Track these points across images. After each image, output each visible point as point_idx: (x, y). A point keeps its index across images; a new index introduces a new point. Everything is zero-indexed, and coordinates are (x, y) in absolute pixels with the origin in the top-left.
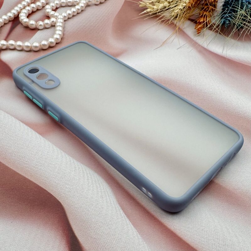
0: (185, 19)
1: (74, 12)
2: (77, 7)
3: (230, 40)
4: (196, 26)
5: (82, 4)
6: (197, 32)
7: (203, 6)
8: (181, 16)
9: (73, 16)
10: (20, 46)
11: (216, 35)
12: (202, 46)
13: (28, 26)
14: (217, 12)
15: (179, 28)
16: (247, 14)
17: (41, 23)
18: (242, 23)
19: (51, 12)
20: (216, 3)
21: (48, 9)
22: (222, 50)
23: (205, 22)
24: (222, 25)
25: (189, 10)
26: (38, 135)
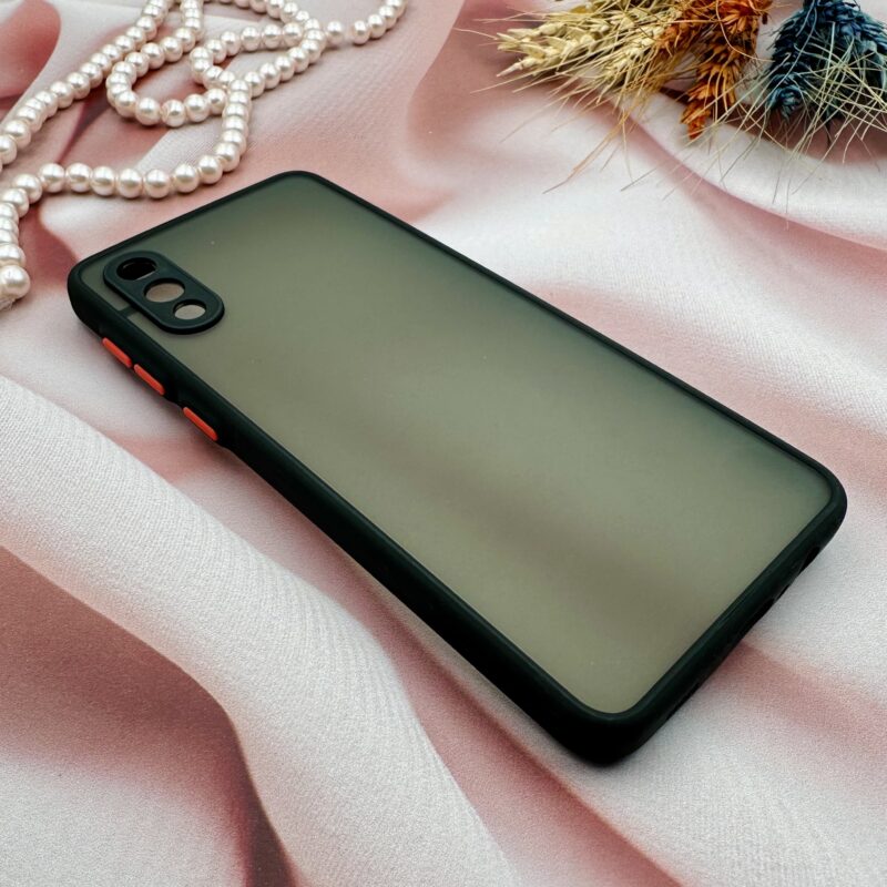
0: (651, 88)
1: (284, 69)
2: (295, 53)
3: (800, 160)
4: (684, 113)
5: (309, 45)
6: (690, 131)
8: (636, 79)
9: (282, 82)
11: (753, 144)
12: (706, 178)
13: (134, 114)
14: (755, 64)
15: (629, 120)
16: (857, 72)
17: (176, 106)
18: (838, 103)
19: (208, 69)
20: (752, 36)
21: (200, 61)
22: (772, 192)
23: (716, 101)
24: (772, 109)
25: (661, 59)
26: (155, 479)
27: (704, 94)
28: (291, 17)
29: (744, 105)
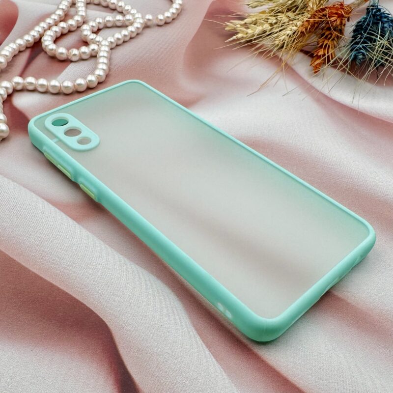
1: (125, 36)
2: (131, 28)
3: (364, 84)
4: (312, 61)
5: (137, 25)
6: (314, 70)
7: (324, 31)
8: (289, 45)
9: (124, 42)
10: (42, 85)
11: (342, 77)
12: (322, 91)
13: (55, 55)
14: (344, 40)
15: (286, 64)
16: (391, 45)
17: (75, 51)
18: (382, 59)
19: (90, 35)
20: (343, 27)
21: (86, 31)
22: (352, 98)
23: (326, 56)
24: (352, 61)
25: (301, 36)
26: (71, 221)
28: (128, 12)
29: (339, 59)
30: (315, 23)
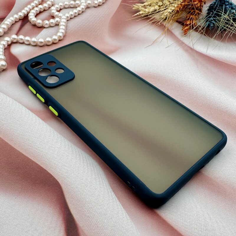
1: (75, 13)
2: (79, 9)
3: (214, 42)
4: (183, 28)
5: (83, 6)
6: (184, 33)
7: (190, 10)
8: (170, 18)
9: (75, 16)
11: (201, 37)
12: (188, 45)
13: (35, 24)
15: (168, 29)
16: (230, 18)
17: (47, 22)
18: (225, 26)
20: (201, 8)
21: (53, 10)
22: (206, 49)
23: (191, 25)
24: (207, 27)
25: (177, 13)
26: (41, 121)
27: (188, 23)
29: (199, 26)
30: (185, 5)
